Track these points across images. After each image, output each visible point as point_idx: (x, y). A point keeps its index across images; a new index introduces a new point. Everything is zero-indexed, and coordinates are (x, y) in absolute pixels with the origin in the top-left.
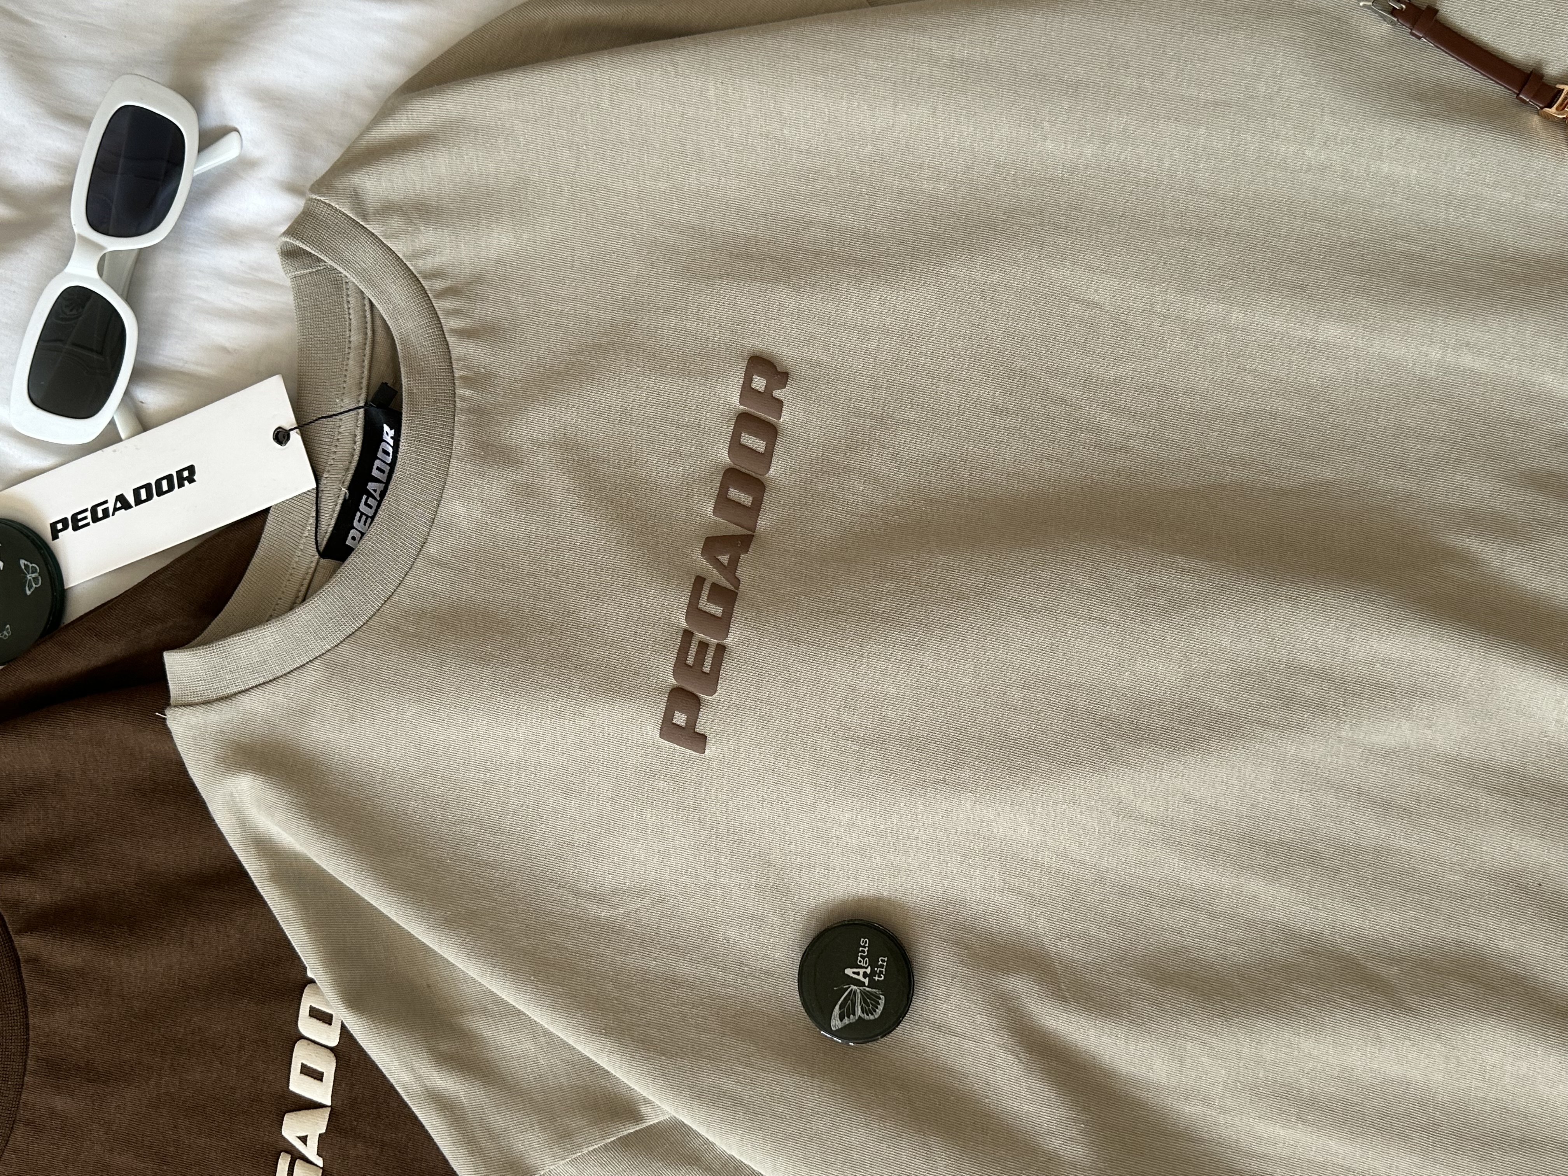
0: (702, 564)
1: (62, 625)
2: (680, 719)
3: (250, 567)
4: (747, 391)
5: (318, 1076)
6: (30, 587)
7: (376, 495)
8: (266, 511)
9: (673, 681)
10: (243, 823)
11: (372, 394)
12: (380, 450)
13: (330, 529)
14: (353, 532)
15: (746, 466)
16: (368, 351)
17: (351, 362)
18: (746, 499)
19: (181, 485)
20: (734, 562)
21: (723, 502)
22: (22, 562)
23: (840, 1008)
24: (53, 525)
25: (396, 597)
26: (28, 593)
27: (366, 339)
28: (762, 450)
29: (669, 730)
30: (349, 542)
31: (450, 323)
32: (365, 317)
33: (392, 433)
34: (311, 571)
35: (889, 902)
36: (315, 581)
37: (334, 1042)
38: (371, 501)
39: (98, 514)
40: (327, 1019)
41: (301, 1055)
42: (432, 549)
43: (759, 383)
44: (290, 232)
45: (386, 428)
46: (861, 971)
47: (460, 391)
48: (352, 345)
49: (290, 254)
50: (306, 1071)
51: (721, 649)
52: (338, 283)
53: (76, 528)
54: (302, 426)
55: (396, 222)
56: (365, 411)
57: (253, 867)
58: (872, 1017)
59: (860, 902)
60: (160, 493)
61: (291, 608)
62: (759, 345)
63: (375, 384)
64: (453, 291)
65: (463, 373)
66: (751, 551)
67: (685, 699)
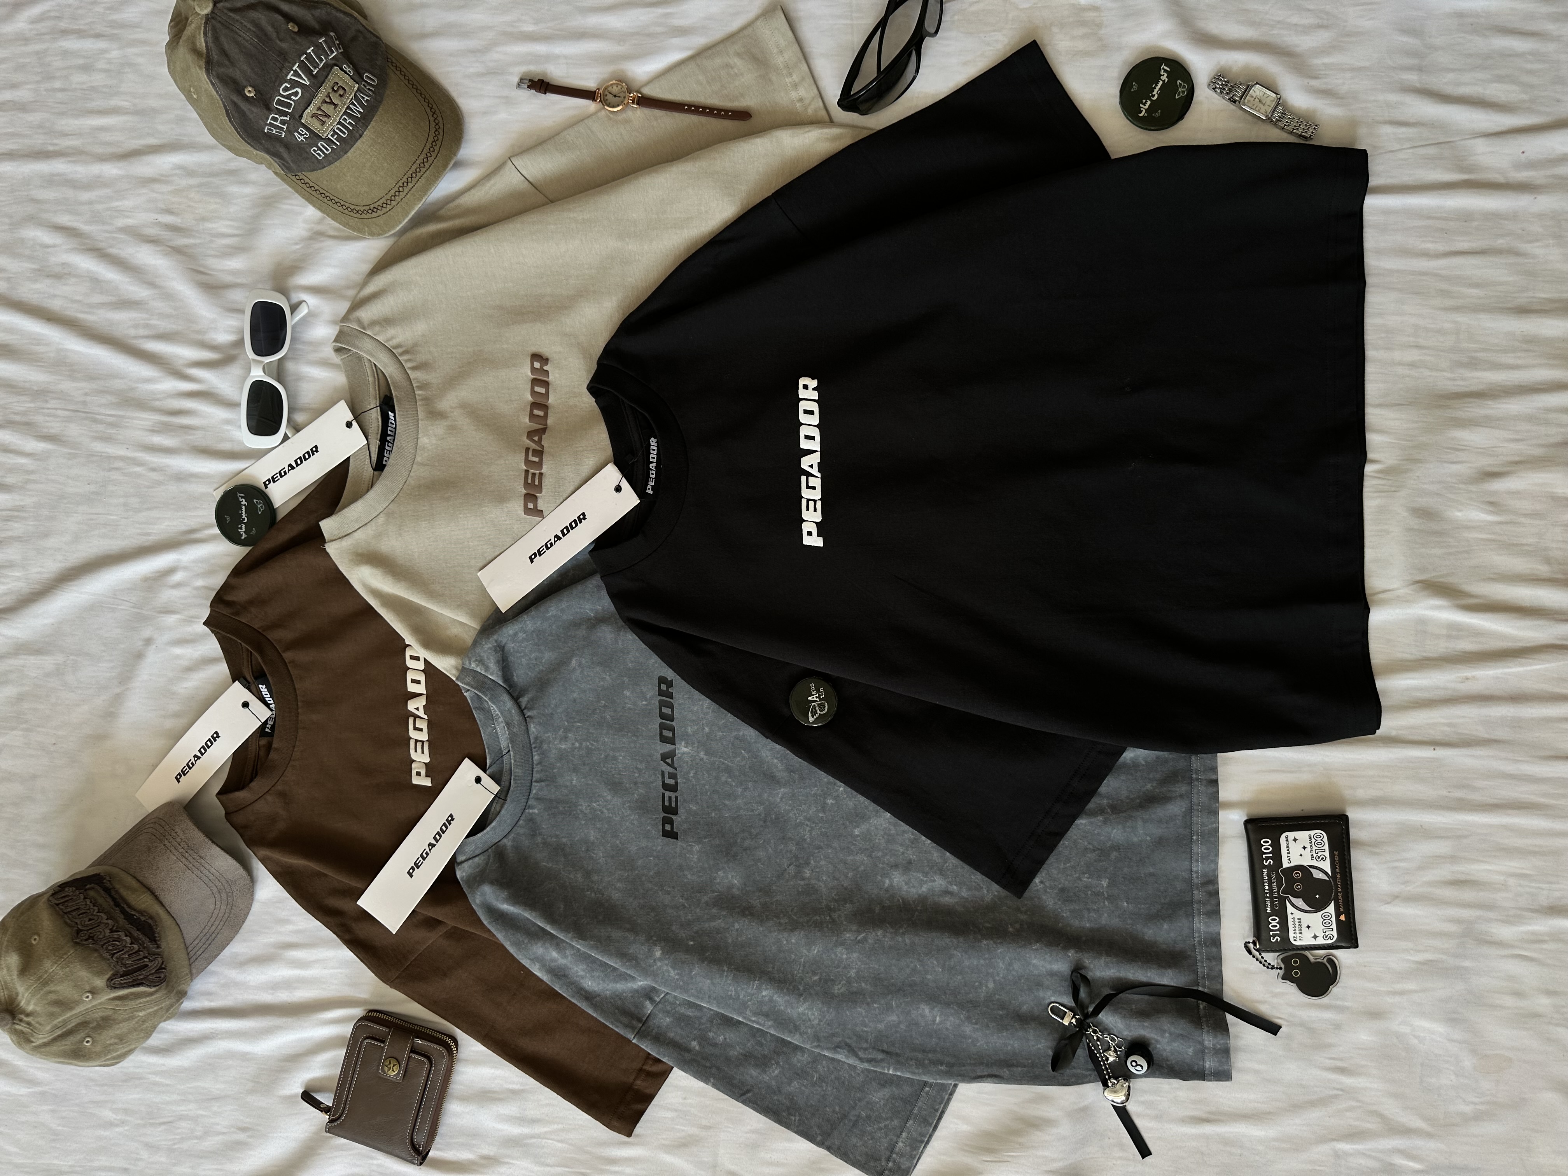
0: (528, 442)
1: (278, 520)
2: (531, 506)
3: (348, 482)
4: (533, 370)
5: (418, 682)
6: (260, 510)
7: (391, 441)
8: (349, 458)
9: (525, 491)
10: (366, 586)
11: (381, 400)
12: (389, 422)
14: (385, 458)
15: (539, 400)
16: (376, 383)
17: (370, 389)
18: (541, 413)
19: (313, 454)
20: (540, 439)
21: (532, 416)
22: (255, 500)
24: (265, 483)
25: (408, 482)
26: (260, 513)
27: (375, 378)
28: (544, 392)
29: (527, 511)
30: (384, 462)
31: (407, 365)
32: (373, 370)
33: (393, 415)
34: (371, 476)
36: (373, 481)
37: (423, 668)
38: (390, 444)
39: (282, 474)
40: (417, 659)
41: (410, 676)
42: (419, 459)
43: (537, 365)
44: (336, 341)
45: (390, 412)
47: (417, 392)
48: (370, 382)
49: (338, 350)
50: (413, 681)
51: (541, 474)
52: (360, 358)
53: (274, 482)
54: (356, 419)
55: (377, 328)
56: (380, 408)
60: (306, 459)
61: (367, 492)
62: (534, 349)
63: (382, 396)
64: (406, 352)
65: (417, 384)
66: (546, 433)
67: (531, 497)
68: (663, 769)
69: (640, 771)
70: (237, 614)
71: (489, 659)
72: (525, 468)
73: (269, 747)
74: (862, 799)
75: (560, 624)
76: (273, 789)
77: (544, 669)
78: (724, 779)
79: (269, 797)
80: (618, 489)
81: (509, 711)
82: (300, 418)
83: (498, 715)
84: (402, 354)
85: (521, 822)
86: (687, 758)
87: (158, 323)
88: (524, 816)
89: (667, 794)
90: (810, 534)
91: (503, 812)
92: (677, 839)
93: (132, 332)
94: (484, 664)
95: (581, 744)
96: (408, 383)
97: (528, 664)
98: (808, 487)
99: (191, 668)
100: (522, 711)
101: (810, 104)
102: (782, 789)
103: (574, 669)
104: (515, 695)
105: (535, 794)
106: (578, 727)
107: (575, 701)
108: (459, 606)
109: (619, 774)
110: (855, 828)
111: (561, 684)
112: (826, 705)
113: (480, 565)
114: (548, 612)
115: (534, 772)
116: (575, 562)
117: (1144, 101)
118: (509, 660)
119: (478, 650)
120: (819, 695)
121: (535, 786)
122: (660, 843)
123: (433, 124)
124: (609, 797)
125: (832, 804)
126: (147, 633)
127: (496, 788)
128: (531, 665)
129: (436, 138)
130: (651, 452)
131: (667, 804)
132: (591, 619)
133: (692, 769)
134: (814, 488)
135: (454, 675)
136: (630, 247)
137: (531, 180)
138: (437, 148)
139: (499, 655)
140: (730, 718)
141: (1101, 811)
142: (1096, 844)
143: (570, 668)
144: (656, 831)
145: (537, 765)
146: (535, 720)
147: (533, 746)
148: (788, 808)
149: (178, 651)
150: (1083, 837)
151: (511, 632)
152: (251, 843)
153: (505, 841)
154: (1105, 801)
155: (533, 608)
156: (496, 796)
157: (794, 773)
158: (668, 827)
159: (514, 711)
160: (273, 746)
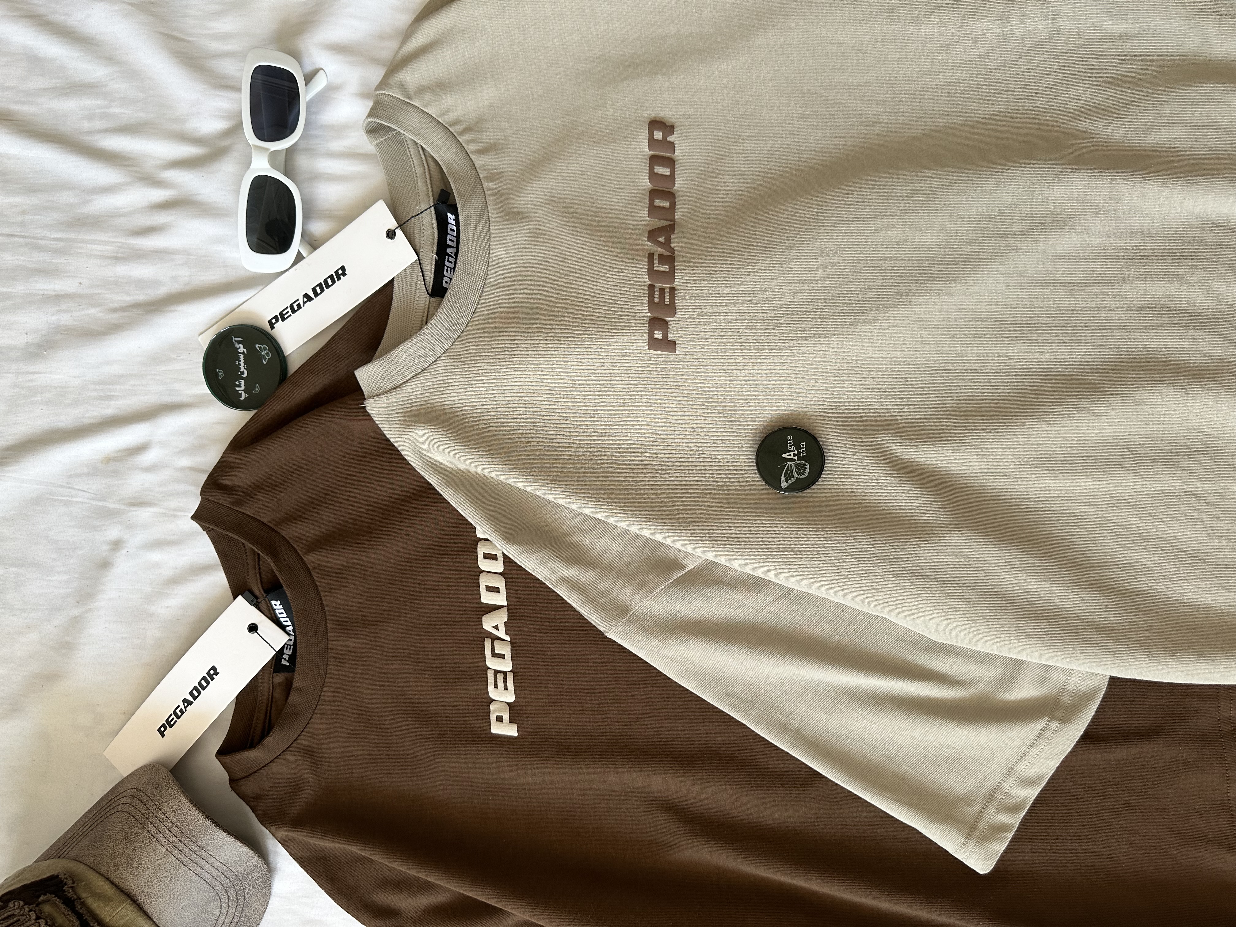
0: (650, 246)
2: (658, 335)
3: (391, 315)
4: (652, 141)
5: (496, 590)
6: (265, 359)
7: (453, 255)
8: (393, 280)
9: (649, 315)
10: (422, 457)
11: (436, 199)
12: (449, 229)
13: (432, 279)
14: (445, 279)
15: (662, 186)
16: (428, 176)
17: (420, 184)
18: (665, 204)
19: (339, 279)
20: (668, 240)
21: (653, 209)
22: (257, 346)
23: (785, 476)
24: (270, 322)
25: (478, 311)
26: (265, 363)
27: (425, 170)
28: (668, 174)
29: (654, 343)
30: (444, 285)
31: (471, 148)
32: (421, 158)
34: (427, 307)
35: (798, 413)
36: (430, 313)
37: (501, 568)
38: (451, 259)
39: (294, 308)
41: (484, 581)
42: (492, 279)
43: (658, 135)
44: (371, 114)
45: (449, 215)
46: (792, 453)
47: (485, 185)
48: (418, 175)
49: (372, 131)
50: (489, 589)
51: (673, 290)
52: (402, 143)
53: (283, 319)
54: (401, 226)
55: (428, 96)
56: (435, 208)
57: (433, 480)
58: (804, 476)
59: (782, 418)
60: (328, 287)
61: (421, 328)
62: (653, 114)
63: (437, 192)
64: (468, 130)
65: (485, 174)
66: (676, 232)
67: (658, 322)
70: (239, 503)
72: (648, 282)
73: (288, 687)
76: (295, 744)
79: (290, 757)
82: (318, 228)
84: (463, 132)
87: (122, 111)
93: (86, 125)
96: (473, 172)
99: (176, 580)
126: (114, 532)
149: (156, 556)
152: (267, 820)
160: (294, 685)
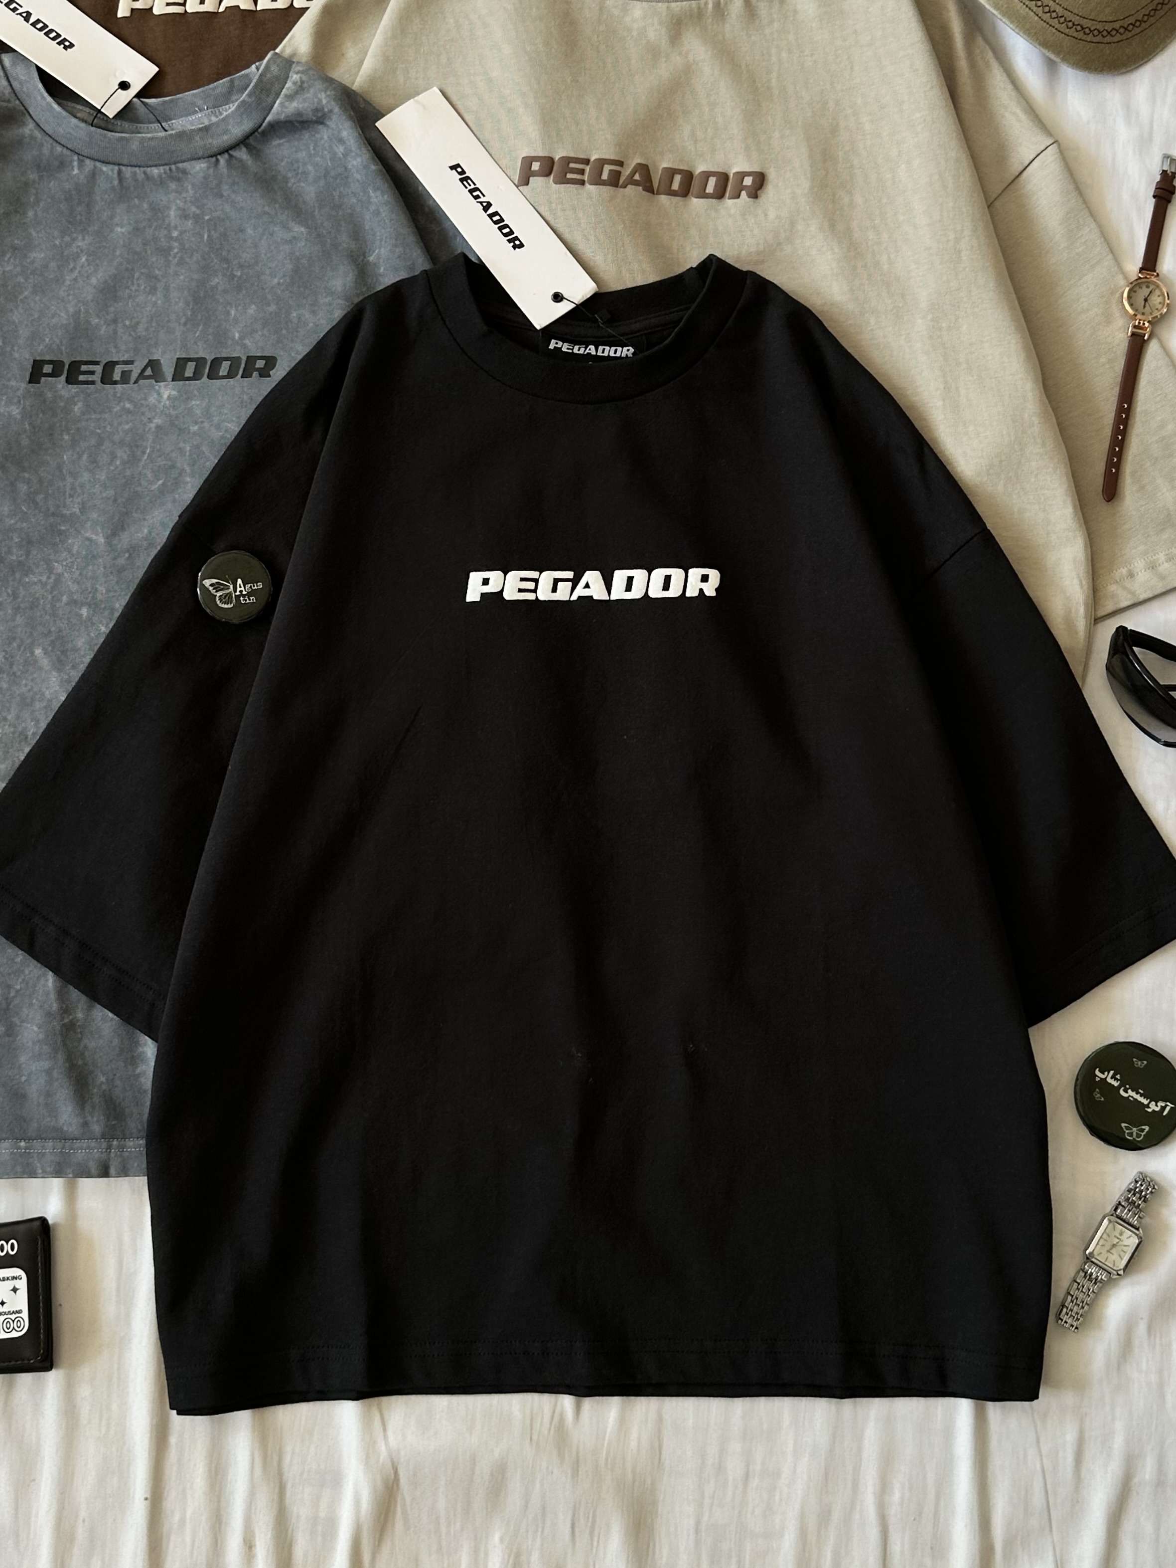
0: (631, 164)
2: (536, 166)
4: (742, 175)
9: (557, 158)
15: (695, 183)
18: (676, 186)
20: (636, 183)
21: (671, 172)
28: (707, 191)
43: (748, 181)
51: (582, 183)
62: (772, 175)
66: (644, 193)
67: (548, 166)
68: (136, 364)
69: (135, 327)
71: (305, 100)
72: (592, 159)
74: (88, 659)
75: (358, 210)
77: (290, 185)
78: (119, 453)
80: (558, 298)
81: (226, 132)
83: (221, 114)
85: (59, 149)
86: (152, 400)
88: (69, 153)
89: (99, 369)
90: (486, 582)
91: (74, 121)
92: (30, 382)
94: (296, 93)
95: (176, 239)
97: (297, 161)
98: (556, 581)
100: (227, 151)
101: (1124, 588)
102: (103, 540)
103: (289, 230)
104: (251, 140)
105: (101, 170)
106: (202, 237)
107: (242, 231)
108: (386, 59)
109: (130, 297)
110: (44, 649)
111: (266, 209)
112: (230, 606)
113: (449, 91)
114: (375, 190)
115: (134, 169)
116: (451, 234)
117: (1118, 1077)
118: (304, 132)
119: (318, 85)
120: (244, 596)
121: (112, 170)
122: (23, 357)
123: (1109, 27)
124: (94, 281)
125: (82, 615)
127: (110, 111)
128: (296, 166)
129: (1087, 31)
130: (613, 349)
131: (84, 368)
132: (365, 257)
133: (135, 407)
134: (554, 590)
135: (283, 50)
136: (920, 321)
137: (1025, 174)
138: (1072, 32)
139: (310, 116)
140: (211, 461)
141: (66, 1010)
142: (17, 1001)
143: (292, 224)
144: (41, 350)
145: (145, 173)
146: (211, 170)
147: (173, 167)
148: (75, 548)
150: (27, 984)
151: (344, 134)
153: (31, 125)
154: (80, 1015)
155: (380, 167)
156: (99, 111)
157: (128, 558)
158: (47, 369)
159: (226, 139)
